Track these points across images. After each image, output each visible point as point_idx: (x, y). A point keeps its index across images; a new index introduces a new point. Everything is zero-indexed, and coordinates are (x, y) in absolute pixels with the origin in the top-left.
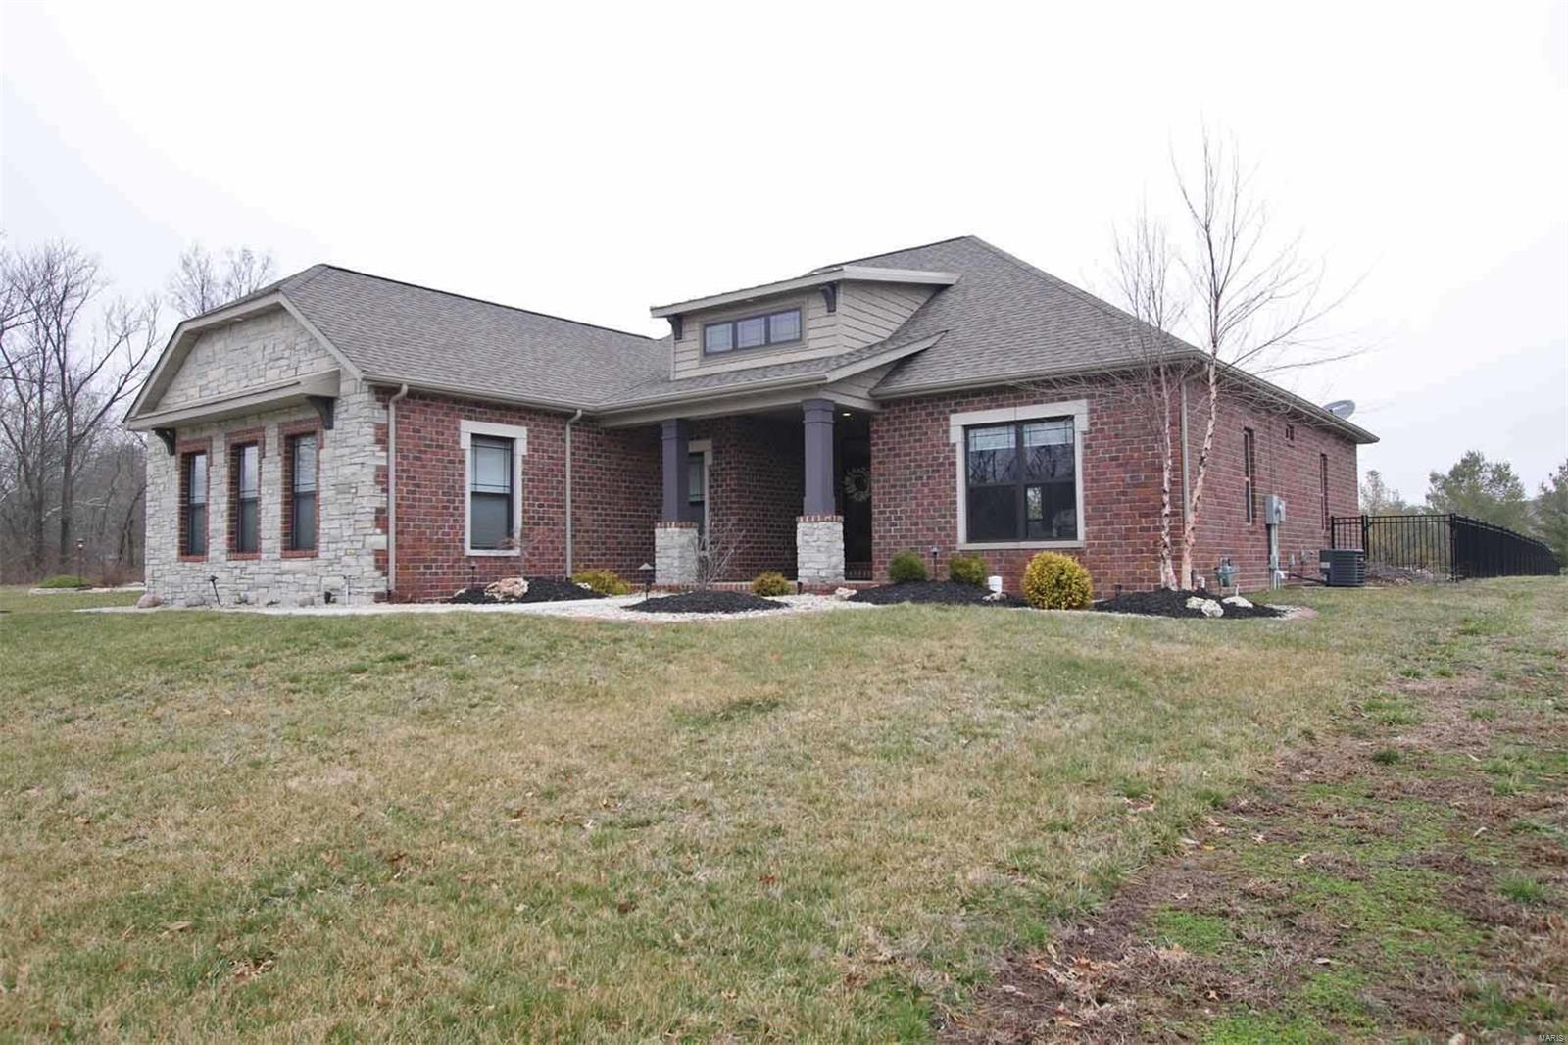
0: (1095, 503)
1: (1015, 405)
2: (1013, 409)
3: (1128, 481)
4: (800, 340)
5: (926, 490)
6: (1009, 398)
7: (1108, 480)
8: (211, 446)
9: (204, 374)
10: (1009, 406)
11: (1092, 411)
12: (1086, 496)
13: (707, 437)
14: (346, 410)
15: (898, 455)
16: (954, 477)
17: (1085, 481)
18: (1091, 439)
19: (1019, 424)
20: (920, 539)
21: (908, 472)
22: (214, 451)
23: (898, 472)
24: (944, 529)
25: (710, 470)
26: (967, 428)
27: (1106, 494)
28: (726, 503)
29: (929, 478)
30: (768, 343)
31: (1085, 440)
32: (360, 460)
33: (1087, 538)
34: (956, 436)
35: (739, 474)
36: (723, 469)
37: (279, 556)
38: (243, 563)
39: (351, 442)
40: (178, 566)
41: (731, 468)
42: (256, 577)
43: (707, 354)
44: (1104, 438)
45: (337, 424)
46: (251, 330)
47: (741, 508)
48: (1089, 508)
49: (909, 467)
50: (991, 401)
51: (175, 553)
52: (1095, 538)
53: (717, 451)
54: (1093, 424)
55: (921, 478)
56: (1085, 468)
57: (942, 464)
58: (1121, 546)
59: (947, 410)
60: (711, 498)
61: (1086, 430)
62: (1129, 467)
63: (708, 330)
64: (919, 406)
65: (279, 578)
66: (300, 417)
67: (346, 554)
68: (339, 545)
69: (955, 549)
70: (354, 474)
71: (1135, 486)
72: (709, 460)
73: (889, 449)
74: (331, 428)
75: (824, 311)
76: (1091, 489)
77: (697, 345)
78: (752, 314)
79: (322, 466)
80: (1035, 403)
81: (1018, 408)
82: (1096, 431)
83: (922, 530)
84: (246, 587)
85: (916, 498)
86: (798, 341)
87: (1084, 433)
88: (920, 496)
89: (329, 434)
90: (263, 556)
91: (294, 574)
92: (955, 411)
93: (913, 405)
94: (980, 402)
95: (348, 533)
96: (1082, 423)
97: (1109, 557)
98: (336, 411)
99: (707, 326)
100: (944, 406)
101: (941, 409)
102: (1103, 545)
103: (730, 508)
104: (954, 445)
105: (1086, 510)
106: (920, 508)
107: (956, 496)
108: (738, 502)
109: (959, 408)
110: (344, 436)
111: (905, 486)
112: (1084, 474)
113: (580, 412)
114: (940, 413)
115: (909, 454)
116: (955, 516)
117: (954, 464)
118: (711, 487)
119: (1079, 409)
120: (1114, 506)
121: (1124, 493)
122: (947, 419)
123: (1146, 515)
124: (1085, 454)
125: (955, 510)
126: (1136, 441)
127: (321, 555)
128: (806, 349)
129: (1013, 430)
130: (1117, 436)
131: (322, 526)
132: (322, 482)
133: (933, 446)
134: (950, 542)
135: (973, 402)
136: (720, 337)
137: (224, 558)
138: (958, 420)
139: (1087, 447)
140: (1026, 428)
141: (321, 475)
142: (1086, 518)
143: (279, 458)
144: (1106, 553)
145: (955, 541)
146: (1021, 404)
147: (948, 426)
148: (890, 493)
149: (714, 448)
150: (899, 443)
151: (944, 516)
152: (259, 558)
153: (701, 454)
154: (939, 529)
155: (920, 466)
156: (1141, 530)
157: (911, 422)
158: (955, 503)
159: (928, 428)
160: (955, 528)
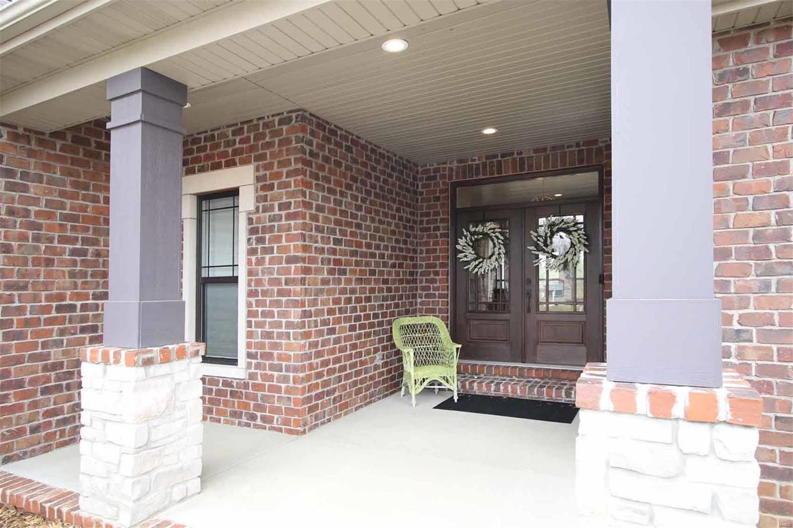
13: (245, 162)
25: (250, 221)
28: (276, 282)
35: (304, 226)
36: (272, 219)
41: (289, 217)
47: (306, 292)
53: (264, 186)
60: (250, 273)
72: (247, 201)
103: (288, 293)
108: (303, 281)
118: (252, 252)
149: (258, 179)
153: (234, 193)
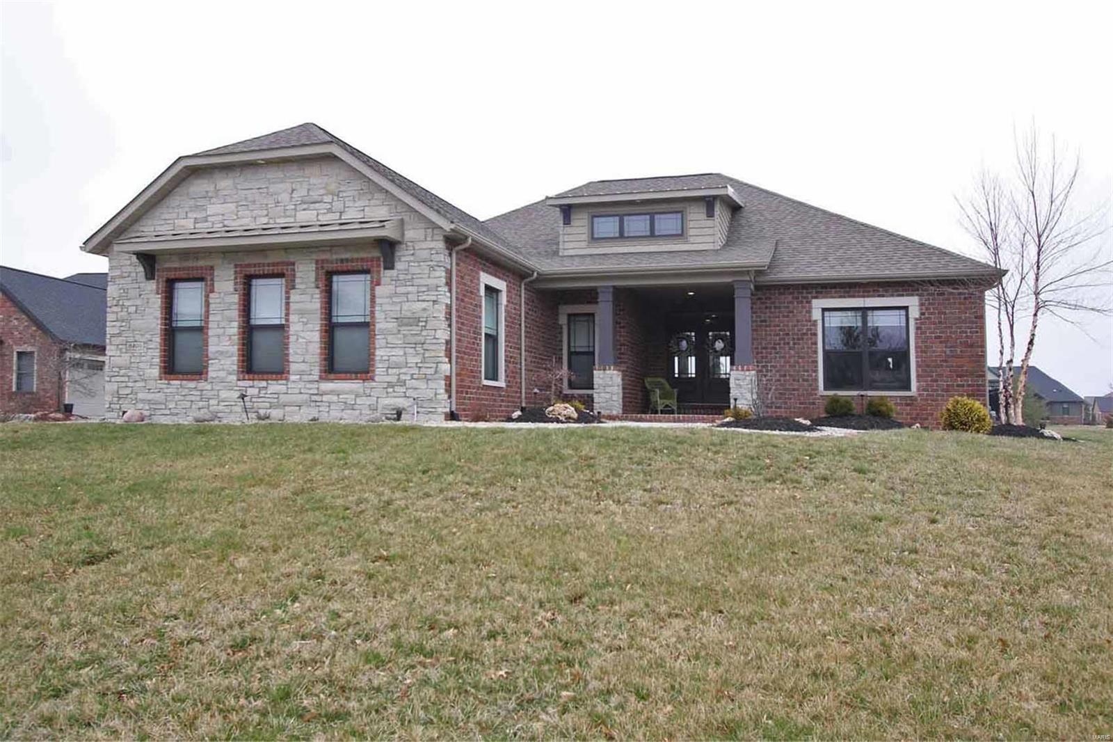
0: (922, 366)
1: (864, 297)
2: (862, 299)
3: (948, 353)
4: (682, 235)
5: (792, 352)
6: (859, 292)
7: (934, 352)
8: (212, 274)
9: (202, 208)
10: (859, 297)
11: (921, 305)
12: (917, 362)
14: (413, 254)
15: (770, 326)
16: (816, 343)
17: (917, 352)
18: (922, 323)
19: (864, 311)
20: (787, 387)
21: (778, 338)
22: (216, 279)
23: (769, 338)
24: (807, 380)
26: (824, 310)
27: (932, 361)
29: (794, 344)
30: (652, 235)
31: (916, 323)
32: (434, 298)
33: (918, 389)
34: (816, 315)
37: (316, 378)
38: (264, 384)
39: (416, 282)
40: (162, 384)
42: (281, 396)
43: (594, 239)
44: (931, 323)
45: (398, 265)
46: (273, 174)
48: (920, 369)
49: (778, 335)
50: (845, 292)
51: (156, 372)
52: (924, 390)
54: (922, 314)
55: (788, 343)
56: (916, 343)
57: (804, 334)
58: (943, 396)
59: (810, 296)
61: (917, 316)
62: (949, 344)
63: (596, 220)
64: (786, 291)
65: (314, 398)
66: (348, 256)
67: (412, 378)
68: (403, 370)
69: (816, 394)
70: (424, 309)
71: (953, 356)
73: (762, 321)
74: (392, 268)
75: (704, 216)
76: (922, 357)
77: (585, 230)
78: (637, 212)
79: (378, 301)
80: (879, 296)
81: (866, 299)
82: (925, 319)
83: (789, 381)
84: (268, 405)
85: (784, 357)
86: (681, 235)
87: (916, 319)
88: (787, 356)
89: (389, 273)
90: (293, 378)
91: (338, 395)
92: (816, 298)
93: (782, 291)
94: (836, 292)
95: (413, 360)
96: (914, 313)
97: (934, 403)
98: (398, 254)
99: (593, 217)
100: (807, 293)
101: (805, 295)
102: (930, 395)
104: (816, 321)
105: (917, 371)
106: (788, 365)
107: (817, 357)
109: (820, 295)
110: (410, 277)
111: (775, 349)
112: (916, 347)
113: (535, 274)
114: (805, 298)
115: (778, 326)
116: (816, 371)
117: (815, 334)
119: (913, 302)
120: (938, 370)
121: (946, 361)
122: (809, 302)
123: (961, 376)
124: (916, 333)
125: (816, 367)
126: (954, 326)
127: (377, 378)
128: (687, 242)
129: (859, 314)
130: (940, 322)
131: (378, 352)
132: (377, 315)
133: (798, 321)
134: (812, 390)
135: (831, 292)
136: (608, 226)
137: (235, 377)
138: (818, 304)
139: (917, 328)
140: (870, 313)
141: (377, 308)
142: (918, 376)
143: (317, 291)
144: (932, 401)
145: (816, 388)
146: (868, 296)
147: (811, 308)
148: (762, 353)
150: (770, 317)
151: (807, 371)
152: (287, 379)
153: (590, 315)
154: (804, 380)
155: (788, 334)
156: (958, 386)
157: (780, 303)
158: (816, 362)
159: (794, 308)
160: (816, 380)
